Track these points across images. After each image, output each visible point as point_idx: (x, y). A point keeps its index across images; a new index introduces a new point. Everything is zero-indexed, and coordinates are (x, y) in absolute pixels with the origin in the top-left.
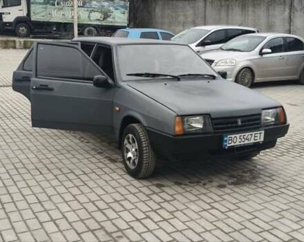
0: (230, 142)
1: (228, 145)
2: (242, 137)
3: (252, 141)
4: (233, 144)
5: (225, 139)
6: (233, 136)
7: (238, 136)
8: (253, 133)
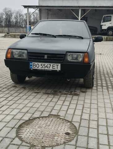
0: (34, 66)
1: (33, 68)
2: (43, 65)
3: (51, 69)
4: (36, 68)
5: (31, 64)
6: (36, 63)
7: (40, 64)
8: (52, 64)
